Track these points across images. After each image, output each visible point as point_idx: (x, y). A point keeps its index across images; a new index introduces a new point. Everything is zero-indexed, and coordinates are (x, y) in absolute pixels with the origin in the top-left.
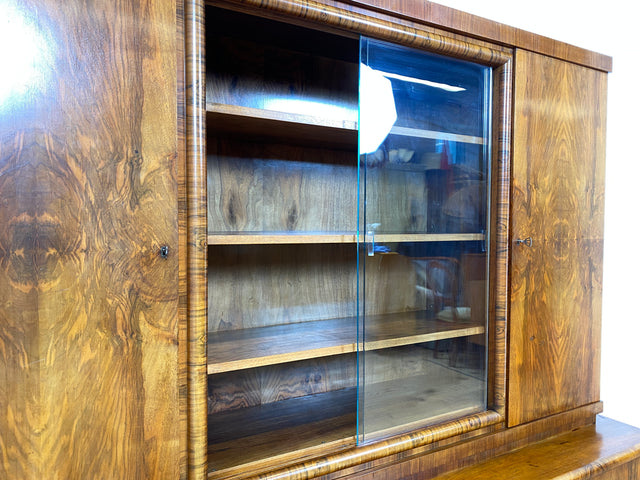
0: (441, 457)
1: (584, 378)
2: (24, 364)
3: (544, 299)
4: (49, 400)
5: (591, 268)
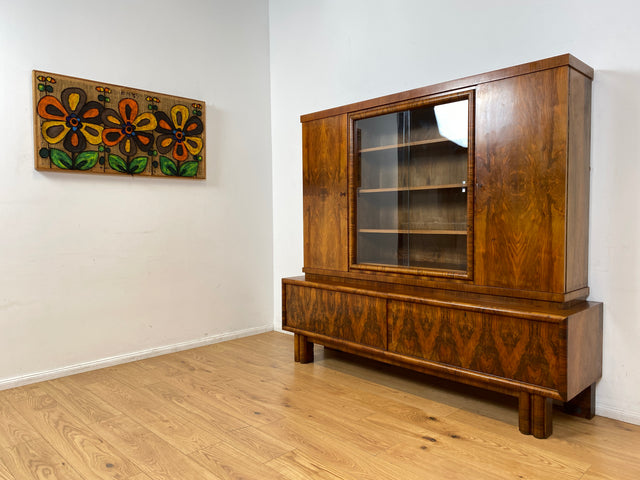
1: (543, 274)
2: (322, 220)
5: (550, 201)
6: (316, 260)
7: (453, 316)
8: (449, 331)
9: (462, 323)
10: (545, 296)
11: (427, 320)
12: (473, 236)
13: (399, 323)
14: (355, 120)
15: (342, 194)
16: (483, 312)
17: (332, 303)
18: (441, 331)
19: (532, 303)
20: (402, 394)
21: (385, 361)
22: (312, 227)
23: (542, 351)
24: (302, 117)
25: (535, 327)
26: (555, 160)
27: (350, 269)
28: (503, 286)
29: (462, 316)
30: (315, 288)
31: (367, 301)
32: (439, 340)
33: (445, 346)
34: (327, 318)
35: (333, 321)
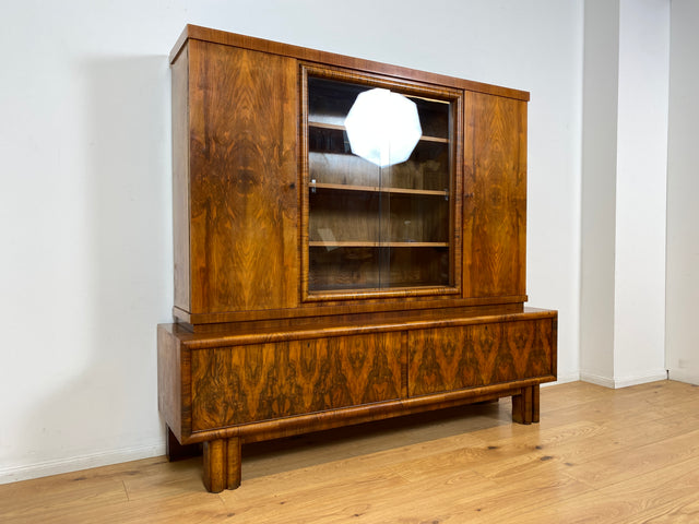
0: (423, 303)
1: (514, 279)
2: (241, 226)
3: (485, 229)
4: (250, 242)
8: (472, 350)
11: (449, 345)
13: (417, 358)
17: (309, 358)
26: (521, 180)
27: (302, 302)
28: (486, 295)
29: (483, 330)
32: (462, 363)
34: (299, 387)
35: (311, 387)
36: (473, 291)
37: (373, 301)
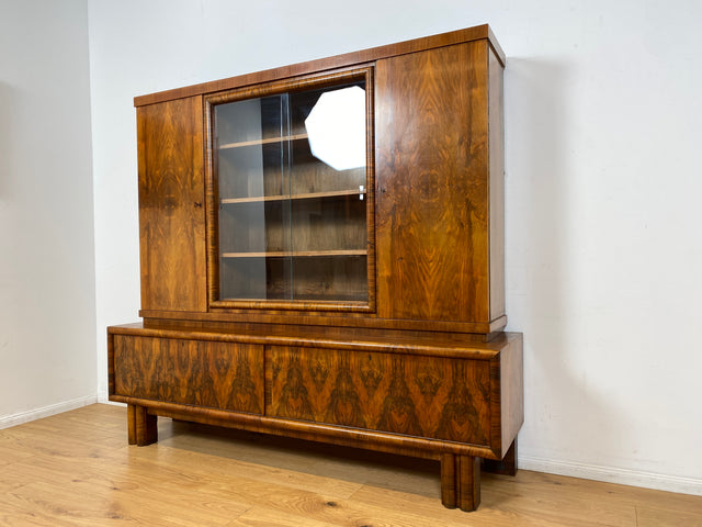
3: (412, 231)
5: (470, 207)
6: (159, 298)
7: (353, 360)
8: (349, 381)
9: (365, 369)
10: (466, 327)
11: (319, 368)
12: (375, 255)
13: (282, 376)
14: (213, 105)
15: (196, 205)
16: (393, 352)
17: (184, 355)
18: (338, 381)
19: (450, 338)
20: (285, 473)
21: (262, 431)
22: (153, 252)
23: (470, 397)
24: (136, 99)
25: (460, 366)
26: (475, 156)
27: (209, 308)
28: (413, 317)
29: (365, 359)
30: (159, 337)
31: (235, 349)
32: (335, 394)
33: (344, 403)
34: (176, 379)
35: (186, 382)
36: (395, 310)
37: (274, 312)
